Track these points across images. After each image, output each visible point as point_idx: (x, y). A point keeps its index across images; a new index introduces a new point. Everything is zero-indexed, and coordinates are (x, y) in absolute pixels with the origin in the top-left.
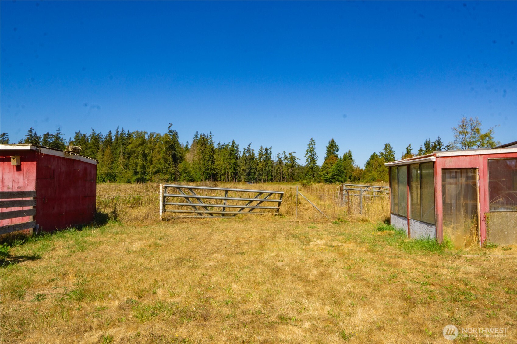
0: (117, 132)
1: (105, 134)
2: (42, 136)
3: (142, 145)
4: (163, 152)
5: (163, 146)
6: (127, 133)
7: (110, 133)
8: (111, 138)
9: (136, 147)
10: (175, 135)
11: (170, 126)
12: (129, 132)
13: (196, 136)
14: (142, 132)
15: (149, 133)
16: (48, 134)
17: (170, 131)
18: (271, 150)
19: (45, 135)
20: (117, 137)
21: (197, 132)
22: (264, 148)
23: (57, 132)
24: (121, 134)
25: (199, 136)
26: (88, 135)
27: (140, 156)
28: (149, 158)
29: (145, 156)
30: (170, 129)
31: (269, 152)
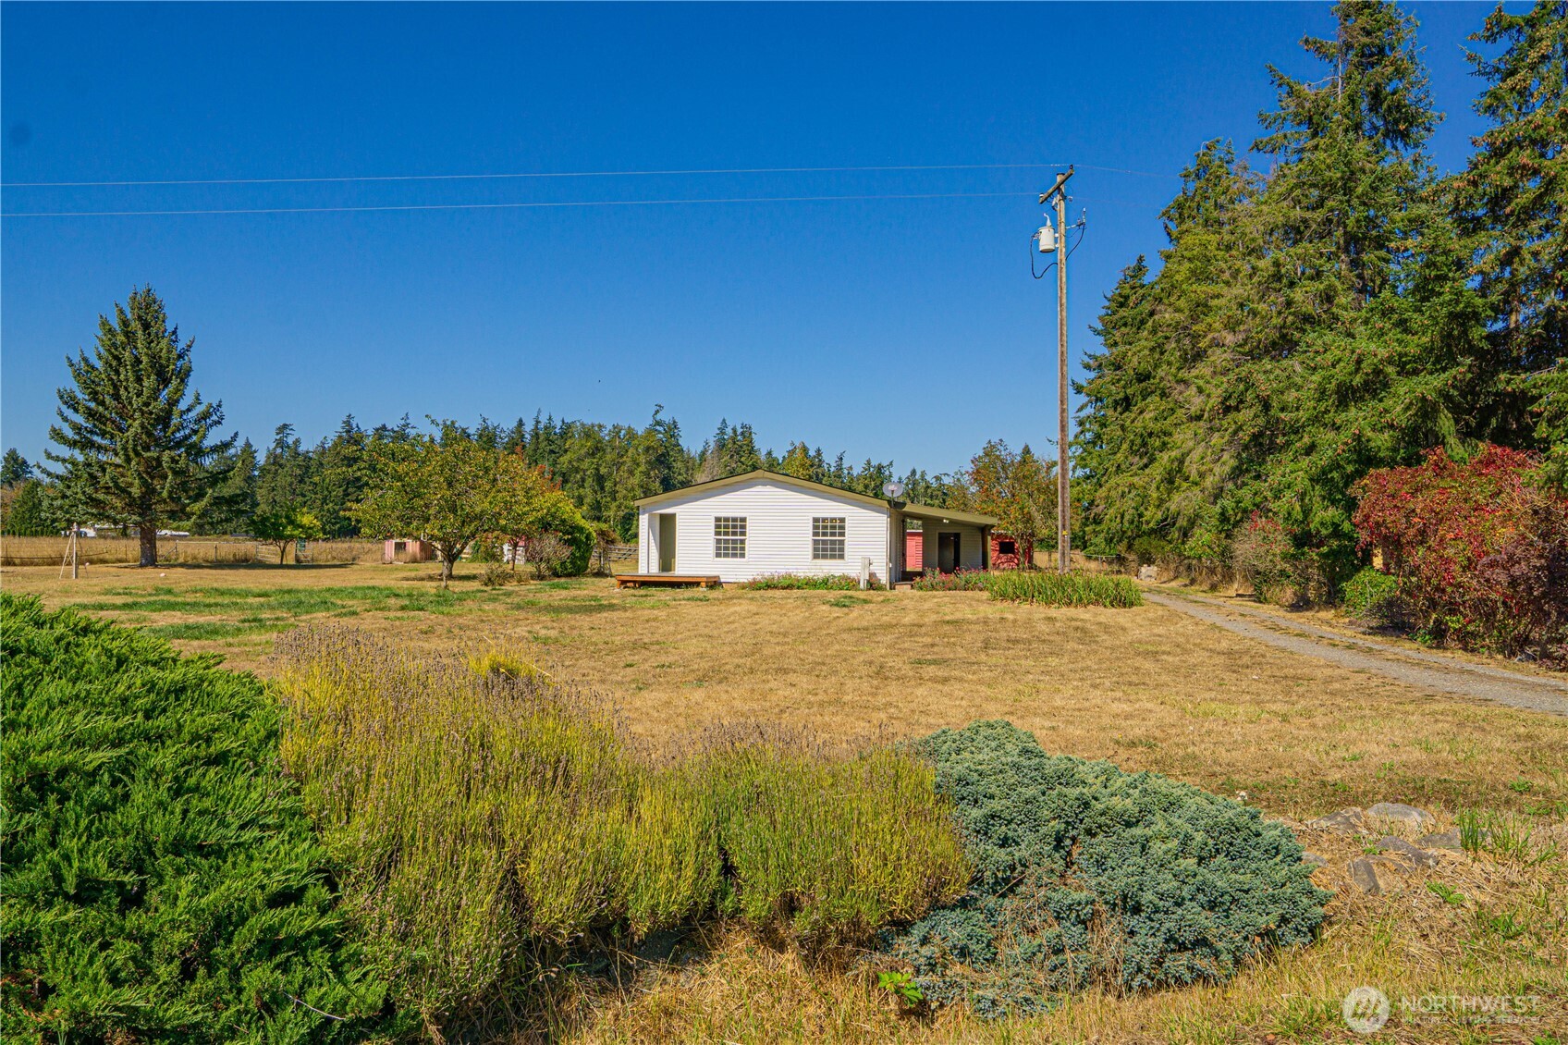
0: (538, 422)
1: (508, 425)
2: (369, 433)
3: (593, 455)
4: (641, 472)
5: (642, 459)
6: (559, 424)
7: (521, 423)
8: (523, 436)
9: (579, 460)
10: (672, 429)
11: (657, 412)
12: (563, 421)
13: (722, 431)
14: (593, 426)
15: (610, 427)
16: (384, 428)
17: (658, 423)
18: (891, 470)
19: (377, 430)
20: (536, 435)
21: (724, 420)
22: (874, 463)
23: (403, 422)
24: (546, 428)
25: (729, 431)
26: (472, 431)
27: (589, 482)
28: (608, 485)
29: (600, 480)
30: (659, 417)
31: (887, 473)
